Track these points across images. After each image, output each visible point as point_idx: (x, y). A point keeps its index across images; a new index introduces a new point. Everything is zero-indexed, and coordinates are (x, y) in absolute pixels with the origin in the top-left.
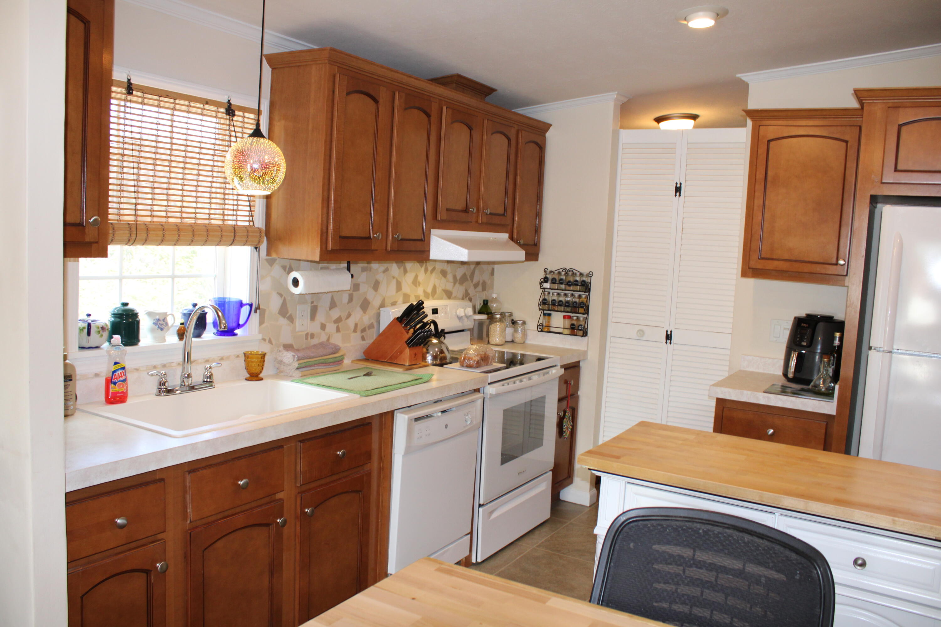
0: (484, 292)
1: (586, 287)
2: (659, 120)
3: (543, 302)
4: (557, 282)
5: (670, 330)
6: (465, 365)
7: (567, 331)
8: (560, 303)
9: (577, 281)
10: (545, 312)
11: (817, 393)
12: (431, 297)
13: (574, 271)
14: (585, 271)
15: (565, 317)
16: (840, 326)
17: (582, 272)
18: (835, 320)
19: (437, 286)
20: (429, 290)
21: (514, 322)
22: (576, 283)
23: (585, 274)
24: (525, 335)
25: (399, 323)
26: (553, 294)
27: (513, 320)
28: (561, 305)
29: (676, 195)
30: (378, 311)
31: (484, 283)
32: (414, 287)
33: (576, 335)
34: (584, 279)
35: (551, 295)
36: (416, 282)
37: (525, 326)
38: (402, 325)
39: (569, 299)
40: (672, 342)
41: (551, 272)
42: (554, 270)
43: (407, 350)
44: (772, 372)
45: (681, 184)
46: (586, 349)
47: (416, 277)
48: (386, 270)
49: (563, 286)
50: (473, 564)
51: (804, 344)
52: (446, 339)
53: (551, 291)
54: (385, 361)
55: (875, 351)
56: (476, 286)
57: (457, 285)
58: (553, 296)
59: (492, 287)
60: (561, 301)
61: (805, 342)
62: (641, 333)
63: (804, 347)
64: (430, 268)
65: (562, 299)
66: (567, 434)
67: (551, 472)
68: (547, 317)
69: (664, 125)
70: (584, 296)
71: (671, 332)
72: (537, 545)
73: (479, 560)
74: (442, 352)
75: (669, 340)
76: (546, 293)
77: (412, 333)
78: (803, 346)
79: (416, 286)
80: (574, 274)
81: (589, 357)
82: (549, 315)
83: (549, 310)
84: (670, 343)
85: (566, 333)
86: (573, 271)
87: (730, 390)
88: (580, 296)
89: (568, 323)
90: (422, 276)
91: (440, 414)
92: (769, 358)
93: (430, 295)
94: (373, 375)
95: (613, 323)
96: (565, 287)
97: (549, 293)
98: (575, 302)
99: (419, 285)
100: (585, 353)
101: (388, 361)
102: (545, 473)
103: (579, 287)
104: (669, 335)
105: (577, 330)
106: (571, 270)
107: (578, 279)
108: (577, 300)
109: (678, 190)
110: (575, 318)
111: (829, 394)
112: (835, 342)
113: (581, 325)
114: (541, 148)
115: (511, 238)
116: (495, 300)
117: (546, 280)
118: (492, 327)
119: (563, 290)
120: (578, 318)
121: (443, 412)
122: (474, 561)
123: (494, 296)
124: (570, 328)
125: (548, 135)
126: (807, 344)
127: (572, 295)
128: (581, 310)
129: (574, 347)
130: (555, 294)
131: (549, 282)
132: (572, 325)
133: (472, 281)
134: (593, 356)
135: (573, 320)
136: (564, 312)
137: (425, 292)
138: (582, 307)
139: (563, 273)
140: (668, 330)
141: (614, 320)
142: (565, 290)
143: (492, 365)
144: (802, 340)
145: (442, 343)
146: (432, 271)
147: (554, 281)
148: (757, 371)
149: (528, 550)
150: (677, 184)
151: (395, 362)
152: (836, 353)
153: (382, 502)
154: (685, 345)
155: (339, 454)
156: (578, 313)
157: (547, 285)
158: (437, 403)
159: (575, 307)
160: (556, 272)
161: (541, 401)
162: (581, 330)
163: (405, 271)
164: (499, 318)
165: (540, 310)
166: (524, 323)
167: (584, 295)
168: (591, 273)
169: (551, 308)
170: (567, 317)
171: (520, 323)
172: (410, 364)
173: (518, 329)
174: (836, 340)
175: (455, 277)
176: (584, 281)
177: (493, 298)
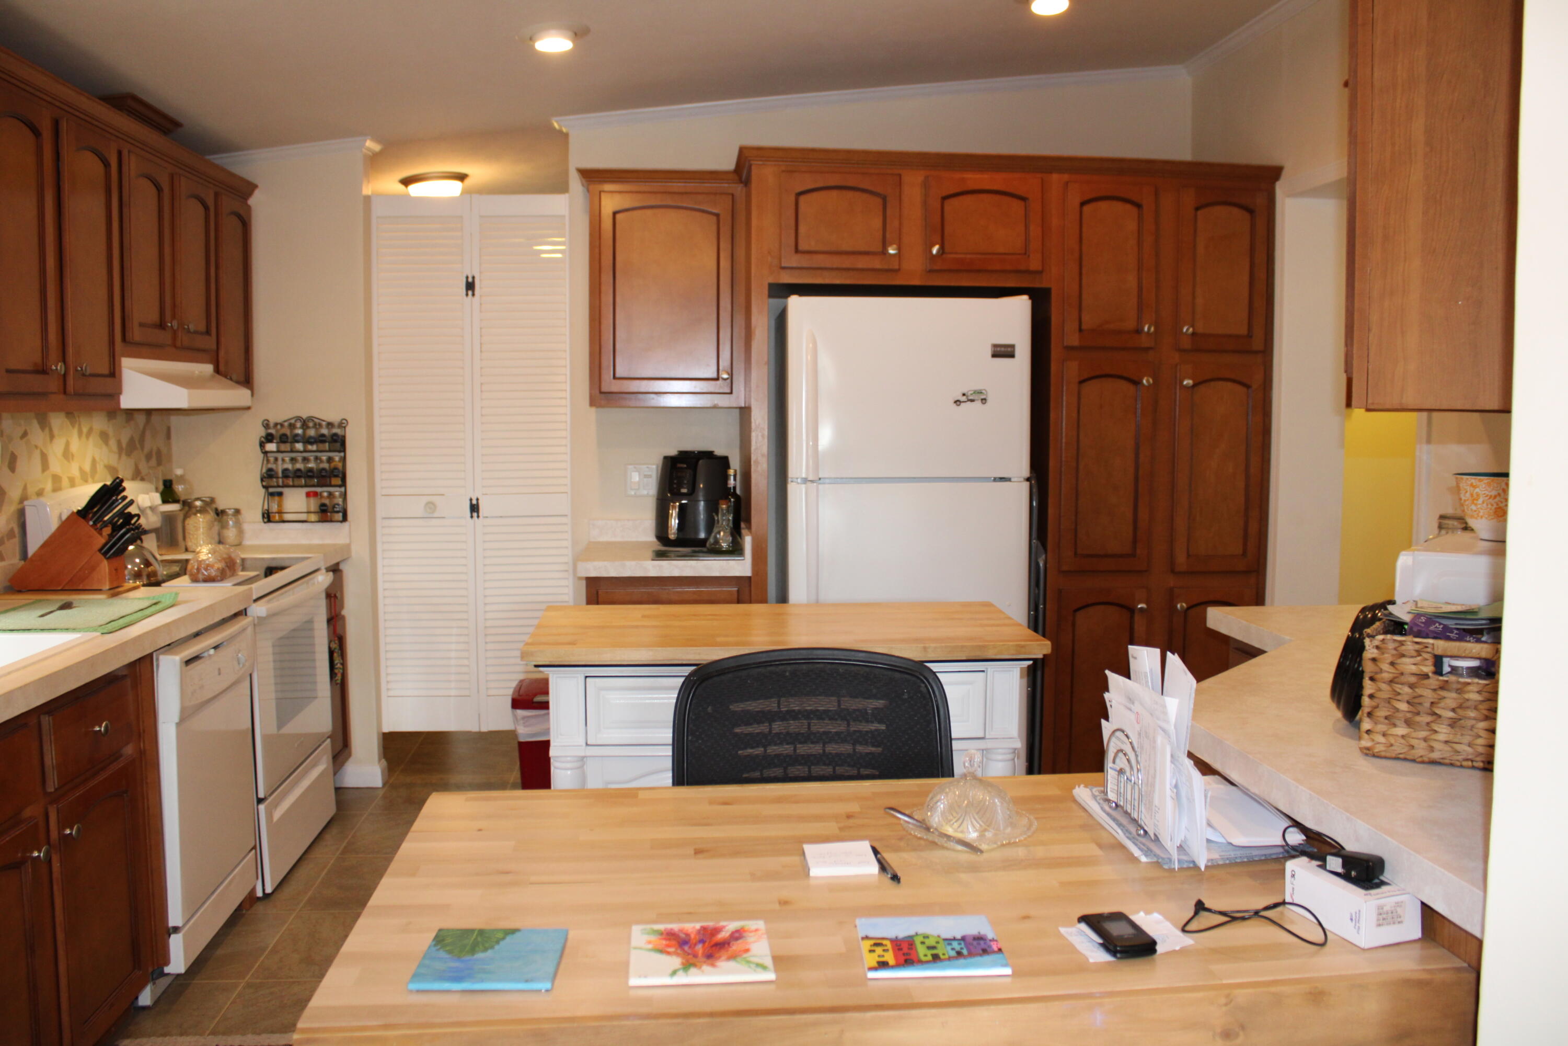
0: (161, 468)
1: (338, 442)
2: (406, 182)
3: (267, 475)
4: (289, 440)
5: (475, 498)
6: (201, 579)
7: (313, 517)
8: (298, 474)
9: (323, 435)
10: (271, 490)
11: (716, 551)
12: (90, 480)
13: (316, 420)
14: (334, 418)
15: (308, 495)
16: (724, 462)
17: (330, 419)
18: (716, 455)
19: (97, 459)
20: (87, 467)
21: (220, 513)
22: (321, 439)
23: (336, 424)
24: (241, 532)
25: (82, 520)
26: (283, 460)
27: (216, 509)
28: (299, 477)
29: (467, 295)
30: (20, 506)
31: (159, 453)
32: (66, 462)
33: (331, 521)
34: (336, 430)
35: (280, 462)
36: (67, 455)
37: (240, 516)
38: (88, 523)
39: (311, 465)
40: (481, 514)
41: (276, 424)
42: (279, 420)
43: (105, 562)
44: (634, 540)
45: (473, 278)
46: (347, 541)
47: (67, 445)
48: (25, 434)
49: (299, 446)
50: (259, 898)
51: (684, 491)
52: (144, 542)
53: (280, 456)
54: (59, 588)
55: (792, 483)
56: (148, 457)
57: (124, 457)
58: (284, 464)
59: (169, 457)
60: (299, 470)
61: (685, 488)
62: (431, 506)
63: (684, 496)
64: (85, 430)
65: (299, 466)
66: (339, 677)
67: (329, 740)
68: (276, 498)
69: (415, 190)
70: (337, 459)
71: (477, 499)
72: (339, 852)
73: (269, 890)
74: (148, 564)
75: (475, 512)
76: (272, 459)
77: (108, 535)
78: (684, 494)
79: (69, 461)
80: (318, 426)
81: (354, 554)
82: (280, 494)
83: (278, 486)
84: (478, 517)
85: (313, 520)
86: (313, 420)
87: (606, 563)
88: (330, 460)
89: (314, 504)
90: (75, 444)
91: (212, 652)
92: (628, 520)
93: (89, 476)
94: (75, 607)
95: (383, 497)
96: (305, 447)
97: (276, 459)
98: (324, 469)
99: (73, 459)
100: (348, 547)
101: (66, 588)
102: (323, 742)
103: (327, 444)
104: (474, 505)
105: (331, 512)
106: (311, 419)
107: (324, 431)
108: (326, 466)
109: (470, 286)
110: (325, 494)
111: (736, 550)
112: (729, 482)
113: (338, 504)
114: (245, 224)
115: (217, 371)
116: (182, 479)
117: (269, 438)
118: (190, 522)
119: (301, 452)
120: (331, 495)
121: (216, 648)
122: (259, 893)
123: (179, 472)
124: (319, 510)
125: (252, 201)
126: (688, 490)
127: (316, 458)
128: (338, 481)
129: (328, 541)
130: (287, 459)
131: (275, 441)
132: (323, 505)
133: (142, 448)
134: (359, 550)
135: (322, 497)
136: (306, 486)
137: (81, 470)
138: (336, 476)
139: (299, 424)
140: (473, 498)
141: (385, 492)
142: (305, 451)
143: (237, 575)
144: (680, 486)
145: (142, 547)
146: (88, 435)
147: (283, 439)
148: (613, 539)
149: (332, 862)
150: (467, 278)
151: (80, 587)
152: (733, 497)
153: (148, 808)
154: (501, 517)
155: (100, 731)
156: (331, 486)
157: (271, 447)
158: (198, 638)
159: (323, 477)
160: (286, 424)
161: (308, 626)
162: (338, 512)
163: (52, 437)
164: (201, 507)
165: (264, 487)
166: (237, 512)
167: (337, 457)
168: (344, 421)
169: (283, 482)
170: (312, 494)
171: (231, 512)
172: (111, 587)
173: (228, 522)
174: (731, 480)
175: (119, 443)
176: (335, 435)
177: (176, 476)
